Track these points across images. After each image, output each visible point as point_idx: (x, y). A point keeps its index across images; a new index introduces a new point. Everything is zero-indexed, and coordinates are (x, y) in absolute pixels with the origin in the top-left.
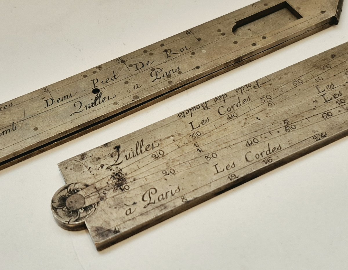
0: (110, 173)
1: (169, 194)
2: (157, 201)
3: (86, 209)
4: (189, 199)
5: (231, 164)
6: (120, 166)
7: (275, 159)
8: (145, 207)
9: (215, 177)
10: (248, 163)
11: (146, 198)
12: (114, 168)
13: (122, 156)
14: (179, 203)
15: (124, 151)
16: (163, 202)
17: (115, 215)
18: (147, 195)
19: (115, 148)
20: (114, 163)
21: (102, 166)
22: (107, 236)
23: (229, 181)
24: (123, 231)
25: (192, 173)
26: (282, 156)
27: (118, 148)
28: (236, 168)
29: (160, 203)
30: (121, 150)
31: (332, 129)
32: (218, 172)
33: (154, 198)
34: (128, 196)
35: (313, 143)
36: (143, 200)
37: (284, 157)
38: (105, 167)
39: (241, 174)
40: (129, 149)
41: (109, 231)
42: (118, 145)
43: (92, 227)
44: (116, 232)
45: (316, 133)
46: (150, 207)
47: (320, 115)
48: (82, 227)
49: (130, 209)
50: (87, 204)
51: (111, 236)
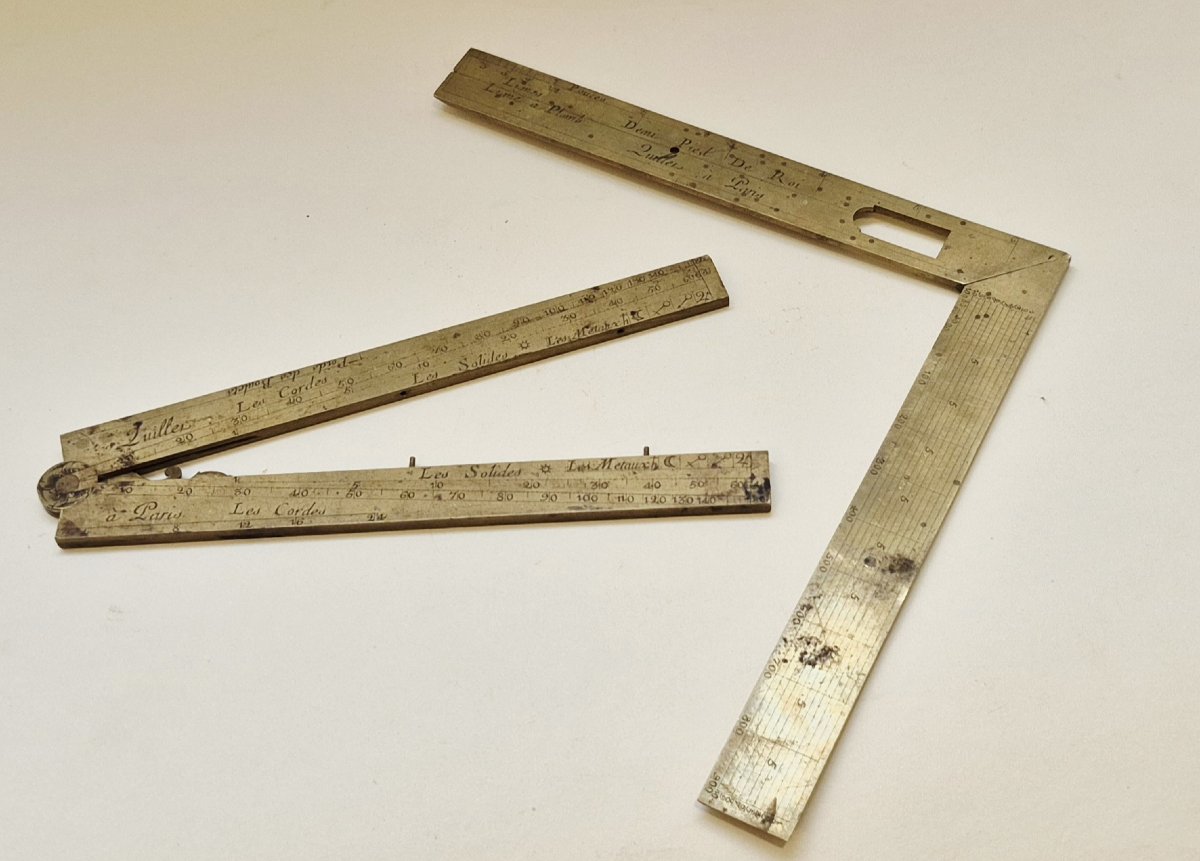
0: (119, 454)
1: (166, 516)
2: (148, 518)
3: (77, 494)
4: (181, 530)
5: (256, 510)
6: (133, 448)
7: (306, 524)
8: (130, 520)
9: (226, 517)
10: (275, 516)
11: (139, 511)
12: (126, 448)
13: (141, 434)
14: (169, 530)
15: (145, 429)
16: (153, 522)
17: (95, 515)
18: (143, 507)
19: (134, 425)
20: (126, 442)
21: (112, 445)
22: (72, 534)
23: (238, 528)
24: (90, 536)
25: (208, 502)
26: (317, 522)
27: (138, 424)
28: (257, 517)
29: (149, 522)
30: (142, 427)
31: (397, 513)
32: (235, 512)
33: (148, 513)
34: (124, 500)
35: (364, 520)
36: (135, 512)
37: (317, 524)
38: (115, 447)
39: (256, 525)
40: (153, 427)
41: (78, 529)
42: (140, 420)
43: (65, 519)
44: (84, 534)
45: (376, 512)
46: (135, 522)
47: (400, 492)
48: (56, 515)
49: (114, 516)
50: (80, 488)
51: (76, 537)
